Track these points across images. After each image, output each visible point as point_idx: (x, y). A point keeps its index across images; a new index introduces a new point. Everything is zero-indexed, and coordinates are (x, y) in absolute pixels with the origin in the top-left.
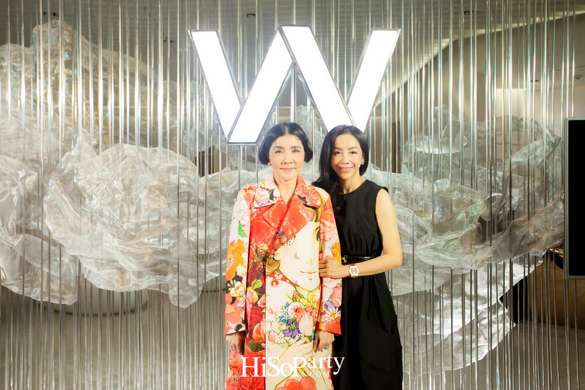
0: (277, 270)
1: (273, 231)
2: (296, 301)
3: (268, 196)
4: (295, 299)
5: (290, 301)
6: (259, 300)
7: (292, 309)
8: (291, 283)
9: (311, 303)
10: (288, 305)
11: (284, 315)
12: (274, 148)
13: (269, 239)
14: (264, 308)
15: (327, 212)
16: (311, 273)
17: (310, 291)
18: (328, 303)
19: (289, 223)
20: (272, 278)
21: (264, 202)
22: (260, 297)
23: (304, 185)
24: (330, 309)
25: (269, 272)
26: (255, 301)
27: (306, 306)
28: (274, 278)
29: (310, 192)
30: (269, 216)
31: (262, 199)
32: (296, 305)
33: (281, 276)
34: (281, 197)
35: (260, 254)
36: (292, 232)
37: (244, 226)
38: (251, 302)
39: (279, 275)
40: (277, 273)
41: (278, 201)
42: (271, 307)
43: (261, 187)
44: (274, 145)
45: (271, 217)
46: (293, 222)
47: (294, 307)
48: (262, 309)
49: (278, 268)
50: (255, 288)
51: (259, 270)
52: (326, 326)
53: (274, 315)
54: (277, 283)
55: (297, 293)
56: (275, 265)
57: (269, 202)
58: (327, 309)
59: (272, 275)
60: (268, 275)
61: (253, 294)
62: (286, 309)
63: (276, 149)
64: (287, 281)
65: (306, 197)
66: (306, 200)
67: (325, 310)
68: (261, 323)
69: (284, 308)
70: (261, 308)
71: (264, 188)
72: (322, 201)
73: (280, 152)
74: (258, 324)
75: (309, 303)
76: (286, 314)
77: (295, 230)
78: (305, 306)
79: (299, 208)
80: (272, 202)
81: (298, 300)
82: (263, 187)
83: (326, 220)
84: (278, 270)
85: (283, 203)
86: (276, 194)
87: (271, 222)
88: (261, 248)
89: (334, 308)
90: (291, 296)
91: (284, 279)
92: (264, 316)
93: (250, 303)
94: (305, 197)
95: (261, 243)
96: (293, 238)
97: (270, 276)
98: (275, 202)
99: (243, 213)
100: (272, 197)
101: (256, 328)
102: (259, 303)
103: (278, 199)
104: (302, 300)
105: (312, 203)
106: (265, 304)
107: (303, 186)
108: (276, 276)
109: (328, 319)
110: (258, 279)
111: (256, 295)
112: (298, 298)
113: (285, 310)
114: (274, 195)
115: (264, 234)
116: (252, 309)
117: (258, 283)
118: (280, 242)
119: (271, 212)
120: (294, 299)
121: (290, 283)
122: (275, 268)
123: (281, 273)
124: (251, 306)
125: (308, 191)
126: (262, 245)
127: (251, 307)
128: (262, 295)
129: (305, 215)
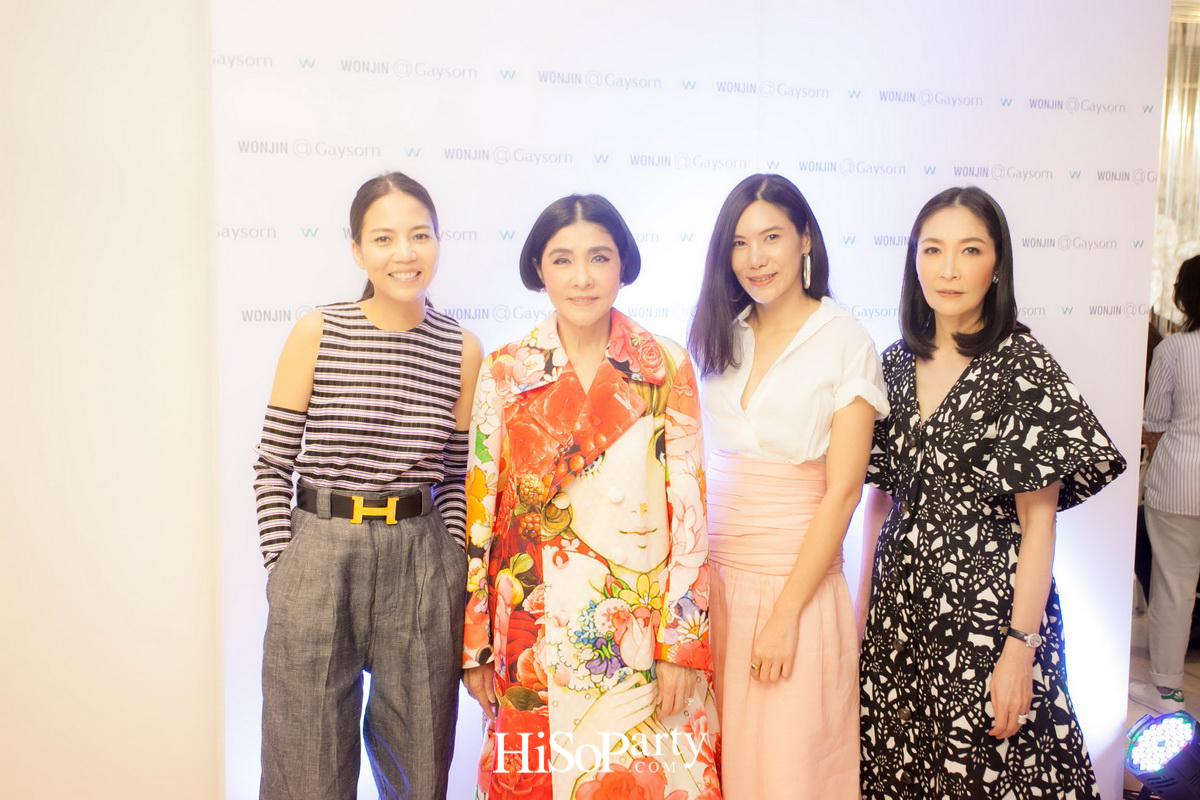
0: (565, 531)
1: (550, 444)
2: (612, 597)
3: (542, 365)
4: (610, 591)
5: (598, 597)
6: (525, 597)
7: (603, 615)
8: (599, 558)
9: (646, 599)
10: (594, 606)
11: (586, 628)
12: (551, 254)
13: (542, 463)
14: (539, 615)
15: (680, 393)
16: (644, 534)
17: (642, 574)
18: (685, 603)
19: (589, 425)
20: (556, 549)
21: (532, 379)
22: (527, 592)
23: (626, 331)
24: (688, 616)
25: (548, 535)
26: (517, 601)
27: (634, 607)
28: (561, 547)
29: (640, 350)
30: (541, 412)
31: (529, 373)
32: (611, 604)
33: (576, 543)
34: (569, 364)
35: (526, 497)
36: (596, 443)
37: (487, 436)
38: (508, 602)
39: (570, 541)
40: (565, 536)
41: (562, 376)
42: (557, 612)
43: (528, 346)
44: (552, 246)
45: (545, 412)
46: (598, 421)
47: (608, 610)
48: (534, 617)
49: (568, 526)
50: (516, 572)
51: (524, 534)
52: (679, 654)
53: (564, 630)
54: (566, 559)
55: (613, 580)
56: (562, 520)
57: (542, 379)
58: (681, 616)
59: (556, 541)
60: (545, 543)
61: (512, 586)
62: (591, 615)
63: (556, 256)
64: (591, 553)
65: (631, 362)
66: (631, 368)
67: (678, 617)
68: (534, 648)
69: (585, 613)
70: (532, 616)
71: (535, 348)
72: (668, 366)
73: (565, 261)
74: (527, 651)
75: (641, 600)
76: (591, 625)
77: (604, 439)
78: (631, 606)
79: (614, 387)
80: (549, 379)
81: (615, 595)
82: (532, 345)
83: (679, 410)
84: (568, 530)
85: (572, 378)
86: (559, 360)
87: (546, 424)
88: (527, 483)
89: (697, 613)
90: (600, 585)
91: (584, 549)
92: (540, 632)
93: (507, 605)
94: (628, 362)
95: (527, 473)
96: (600, 458)
97: (551, 543)
98: (555, 379)
99: (485, 407)
100: (549, 367)
101: (521, 658)
102: (526, 605)
103: (560, 371)
104: (624, 594)
105: (644, 374)
106: (541, 606)
107: (624, 336)
108: (564, 543)
109: (683, 637)
110: (523, 551)
111: (518, 587)
112: (616, 590)
113: (587, 617)
114: (554, 363)
115: (532, 453)
116: (512, 617)
117: (524, 562)
118: (569, 470)
119: (546, 401)
120: (608, 593)
121: (596, 558)
122: (562, 525)
123: (577, 537)
124: (509, 610)
125: (638, 347)
126: (528, 476)
127: (509, 613)
128: (533, 588)
129: (627, 404)
